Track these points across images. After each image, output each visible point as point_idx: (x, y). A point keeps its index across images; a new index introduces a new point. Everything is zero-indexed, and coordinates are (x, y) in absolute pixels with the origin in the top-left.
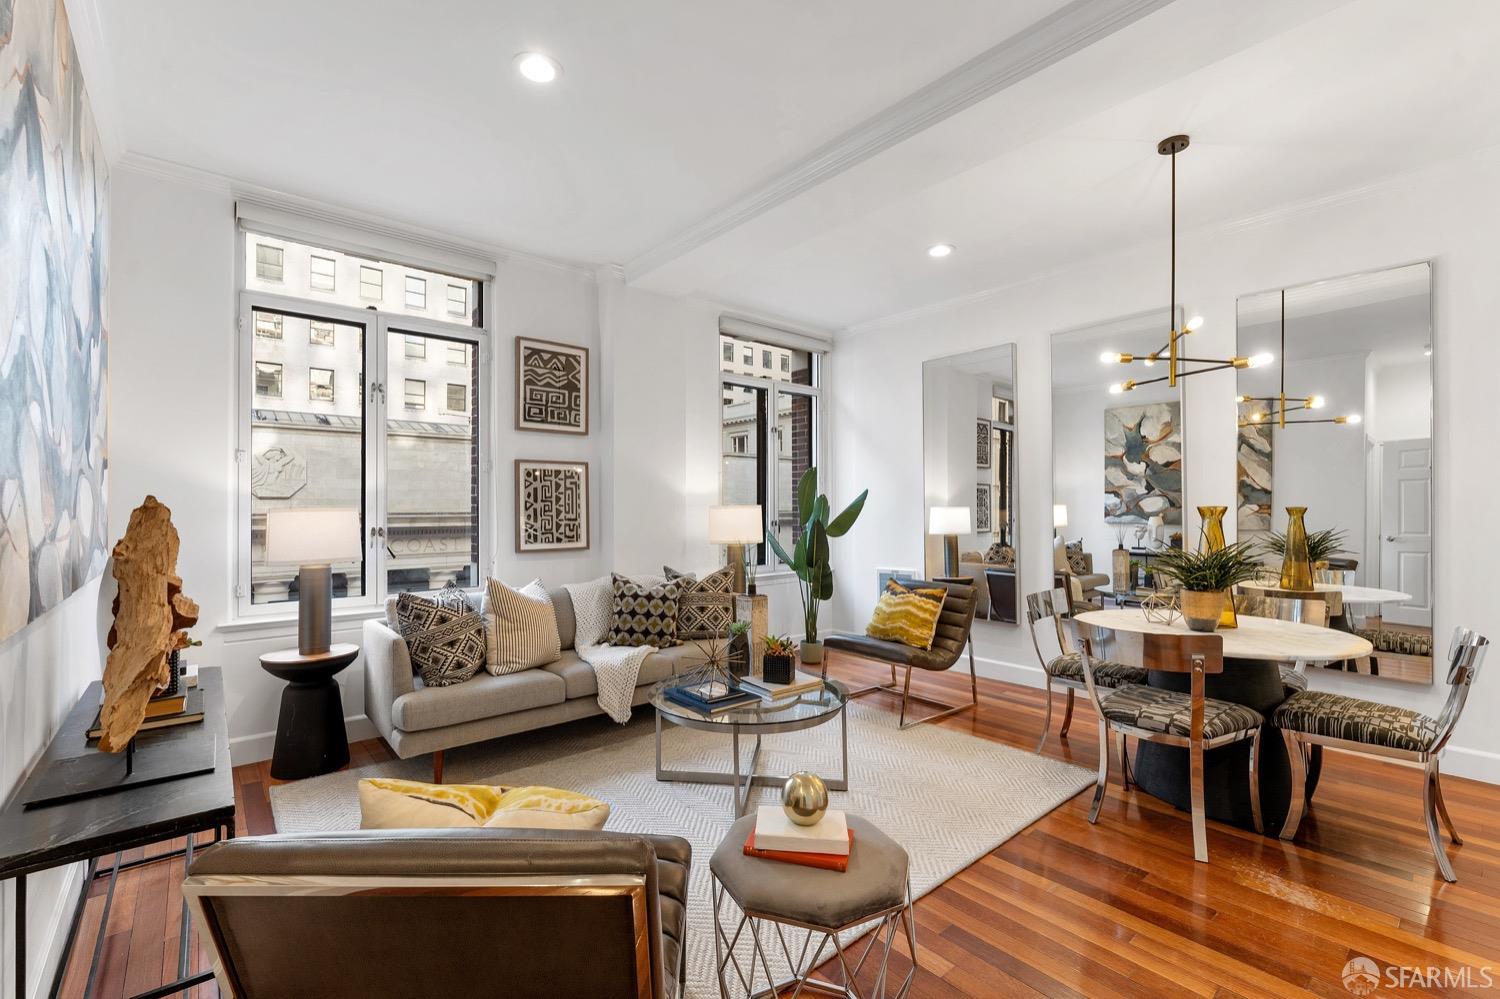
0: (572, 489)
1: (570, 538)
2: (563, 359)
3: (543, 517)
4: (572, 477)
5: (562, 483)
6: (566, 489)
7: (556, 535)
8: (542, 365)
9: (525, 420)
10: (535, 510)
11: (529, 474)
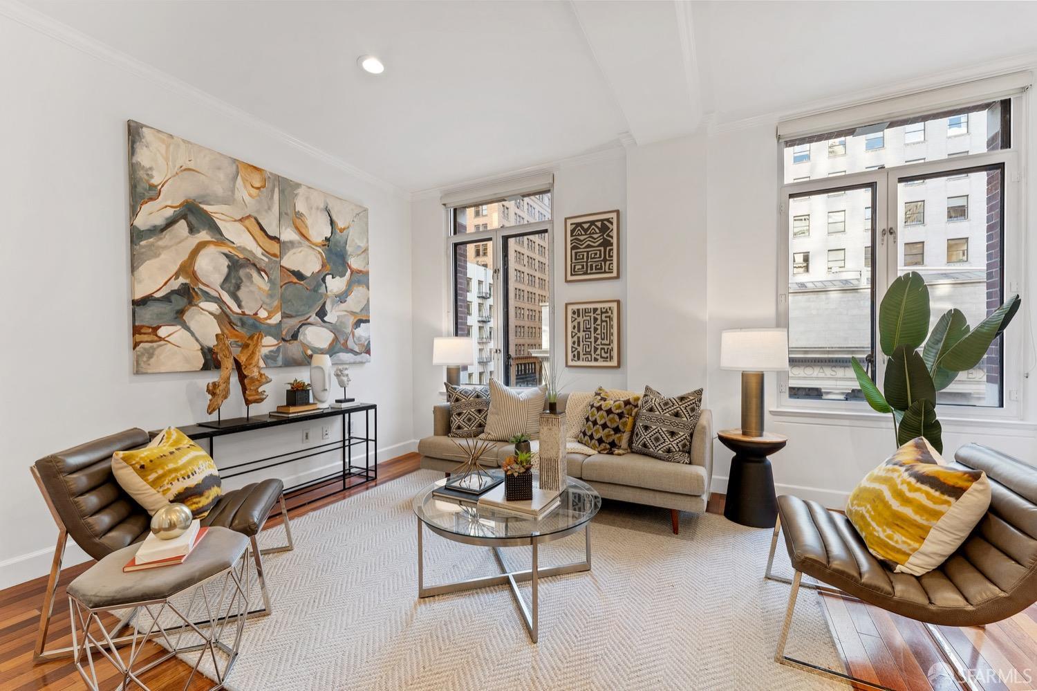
0: (606, 321)
1: (605, 359)
2: (599, 224)
3: (585, 343)
4: (606, 312)
5: (599, 317)
6: (602, 321)
7: (594, 356)
8: (583, 233)
9: (572, 275)
10: (579, 338)
11: (574, 313)
